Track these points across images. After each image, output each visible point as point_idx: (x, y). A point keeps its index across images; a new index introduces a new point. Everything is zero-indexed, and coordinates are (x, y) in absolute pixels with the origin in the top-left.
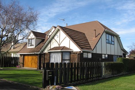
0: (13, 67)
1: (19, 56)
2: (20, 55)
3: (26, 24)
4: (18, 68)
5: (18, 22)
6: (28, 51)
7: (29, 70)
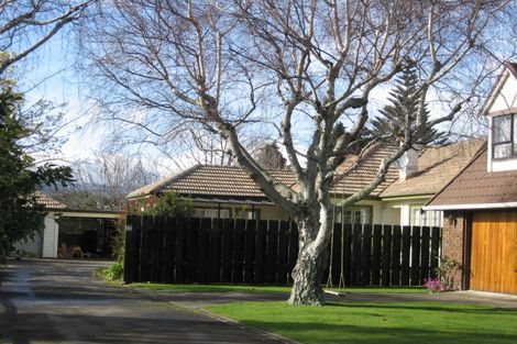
0: (405, 284)
1: (442, 222)
2: (447, 213)
3: (464, 25)
4: (438, 296)
5: (420, 18)
6: (492, 191)
7: (498, 310)
